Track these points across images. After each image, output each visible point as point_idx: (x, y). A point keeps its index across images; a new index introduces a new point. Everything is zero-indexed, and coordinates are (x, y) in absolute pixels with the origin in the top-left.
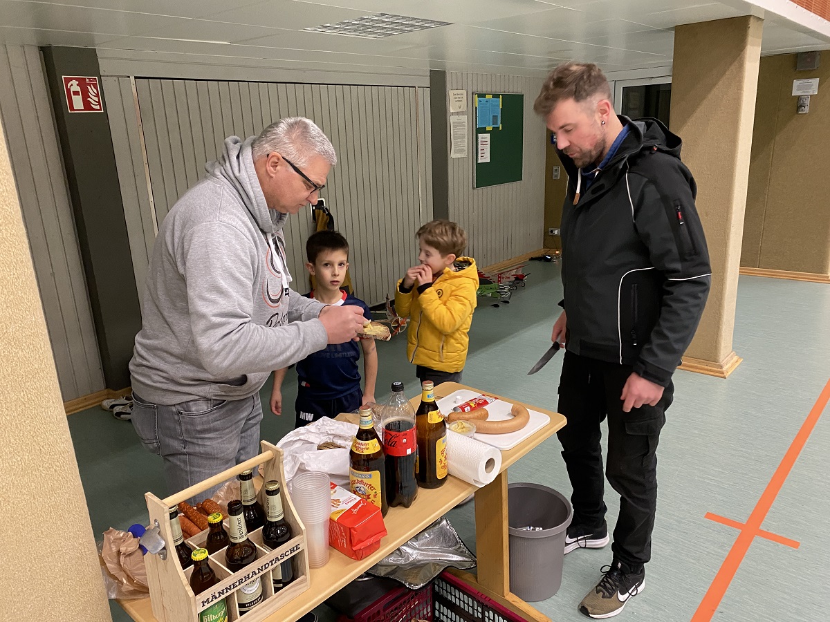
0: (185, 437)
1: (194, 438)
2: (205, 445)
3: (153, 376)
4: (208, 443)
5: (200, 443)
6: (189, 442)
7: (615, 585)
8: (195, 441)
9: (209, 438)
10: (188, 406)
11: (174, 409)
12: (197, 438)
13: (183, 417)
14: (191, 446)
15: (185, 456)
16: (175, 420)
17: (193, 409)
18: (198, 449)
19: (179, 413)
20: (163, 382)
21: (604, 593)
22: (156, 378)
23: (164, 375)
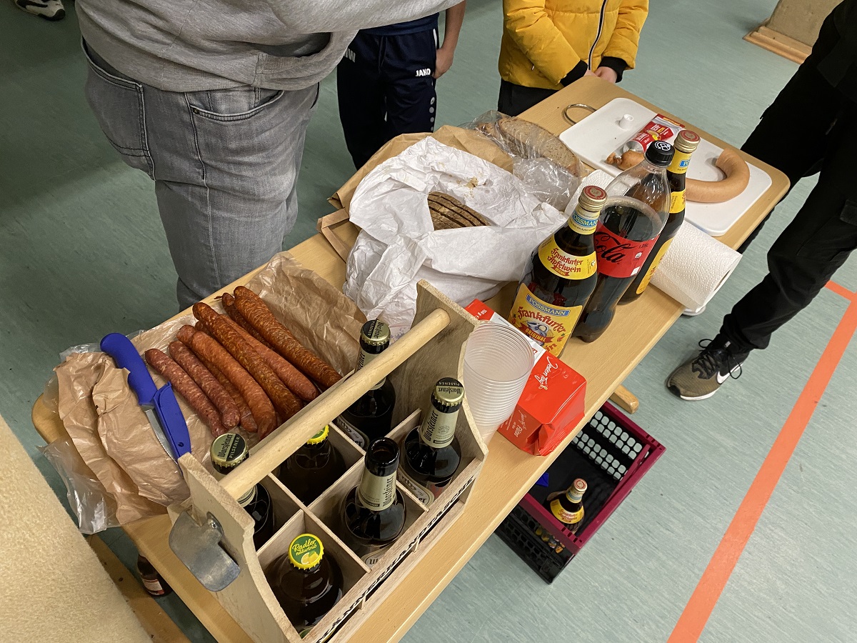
0: (205, 156)
1: (222, 161)
2: (242, 176)
3: (133, 23)
4: (247, 173)
5: (233, 172)
6: (212, 166)
7: (717, 365)
8: (224, 166)
9: (250, 164)
10: (213, 100)
11: (182, 101)
12: (229, 163)
13: (201, 120)
14: (215, 174)
15: (203, 190)
16: (183, 122)
17: (223, 107)
18: (228, 181)
19: (192, 111)
20: (157, 41)
21: (702, 373)
22: (142, 28)
23: (160, 23)
